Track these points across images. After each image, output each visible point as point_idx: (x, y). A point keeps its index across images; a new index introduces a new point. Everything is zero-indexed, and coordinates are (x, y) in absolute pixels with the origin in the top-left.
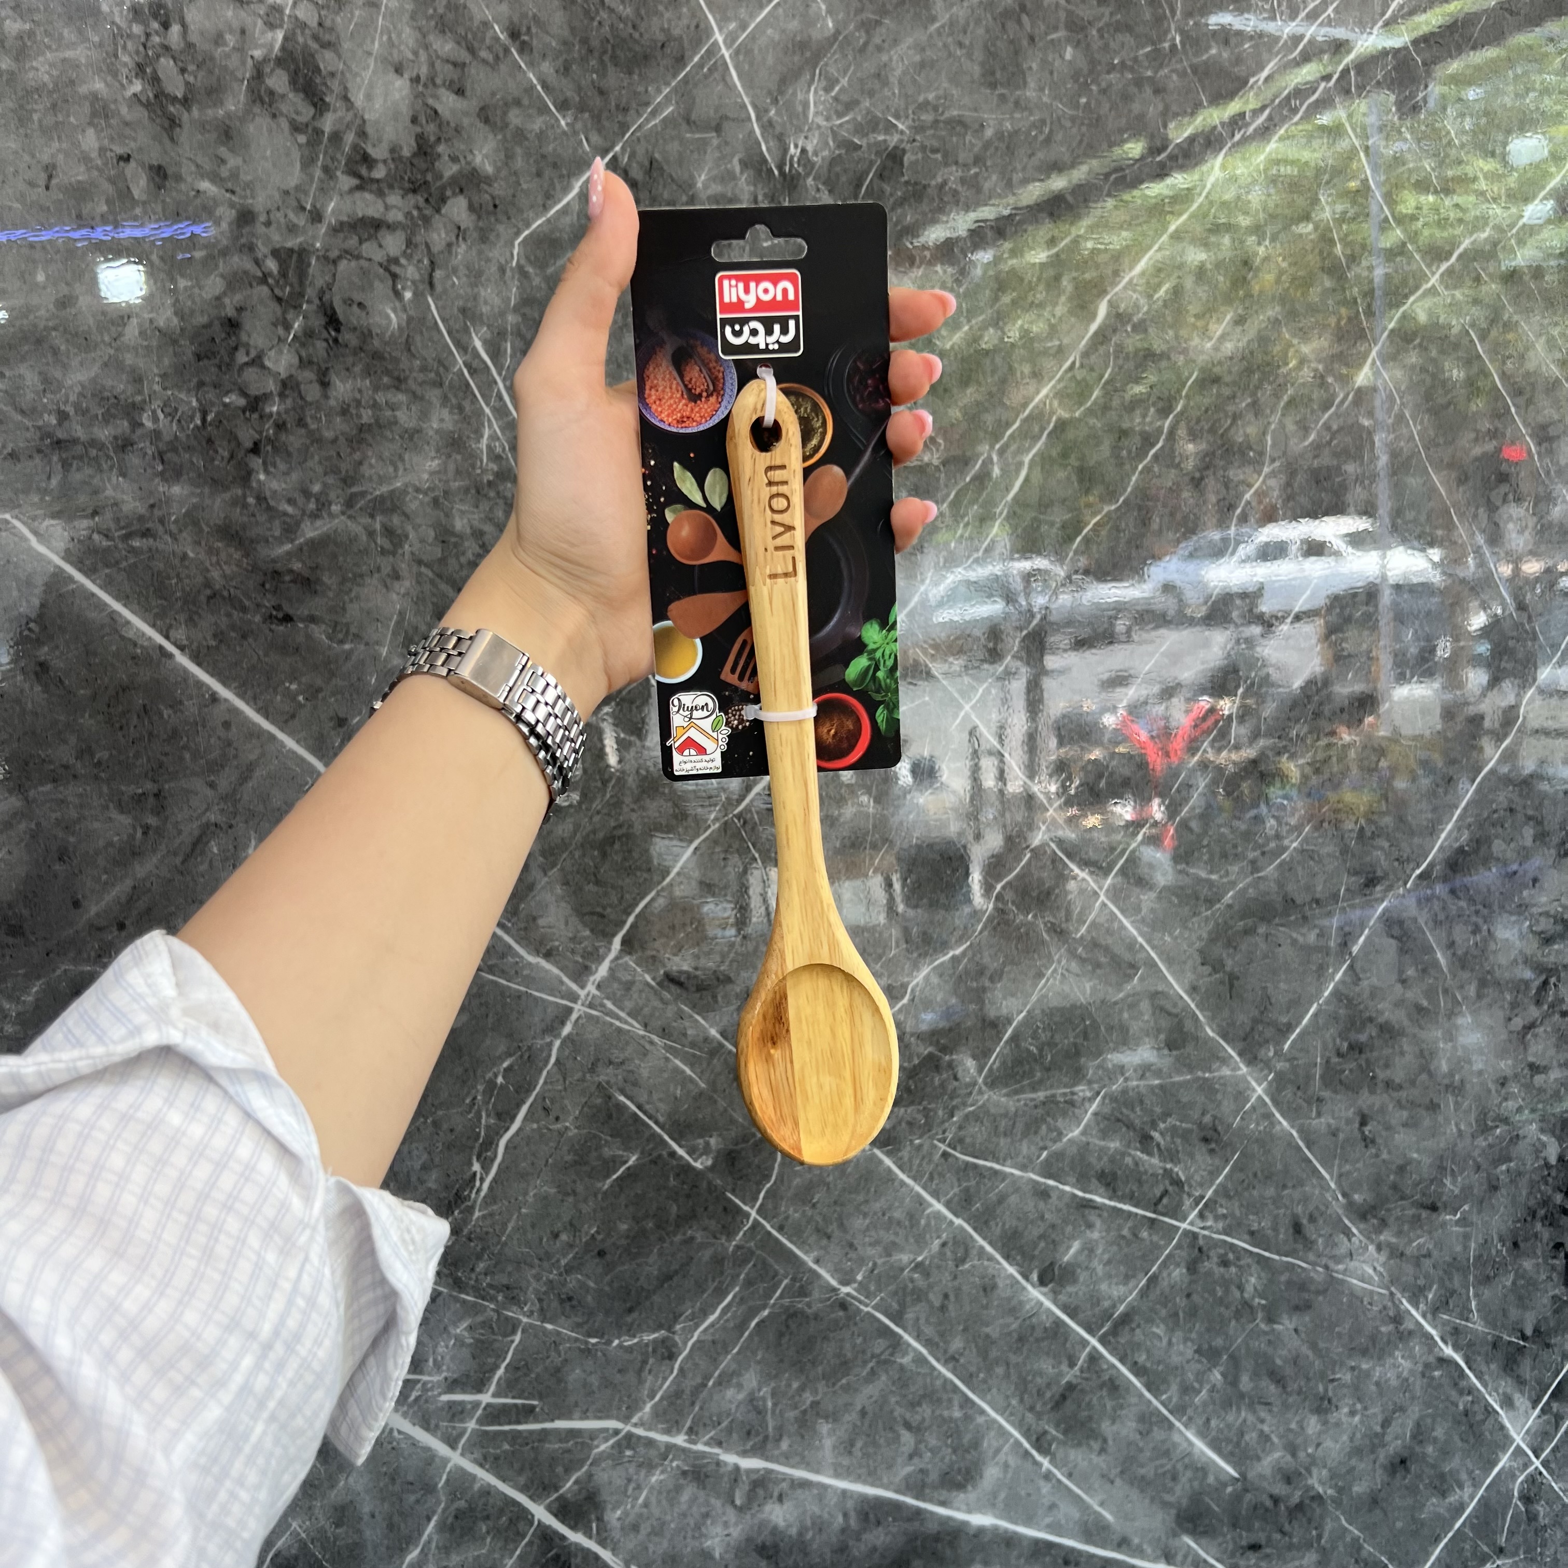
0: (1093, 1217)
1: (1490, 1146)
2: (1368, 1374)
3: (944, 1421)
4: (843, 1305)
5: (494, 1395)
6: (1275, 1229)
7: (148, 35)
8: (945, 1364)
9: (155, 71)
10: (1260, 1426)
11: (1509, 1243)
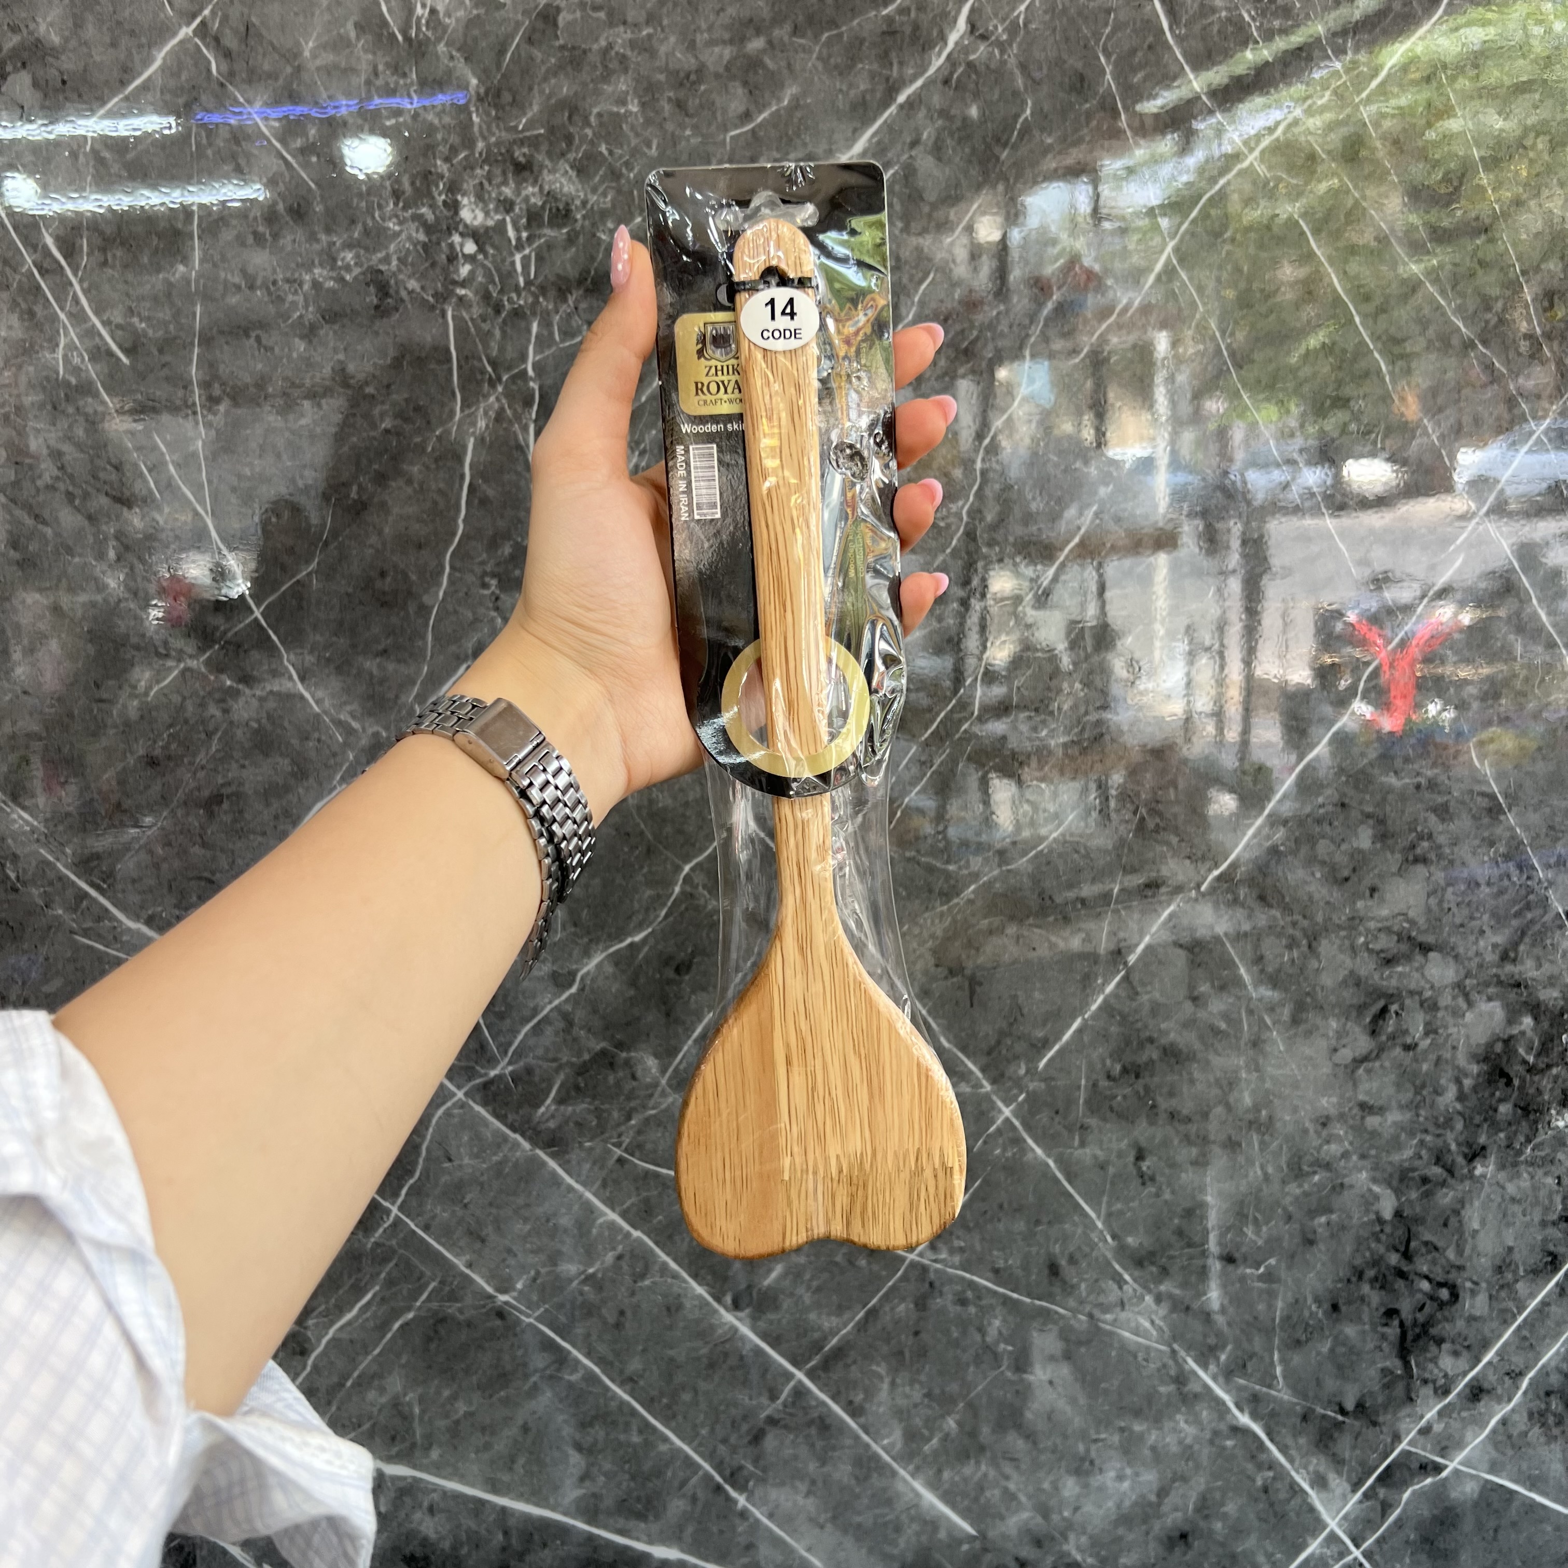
1: (1306, 1194)
2: (1141, 1437)
3: (620, 1445)
4: (500, 1314)
6: (1026, 1267)
8: (621, 1385)
10: (1004, 1483)
11: (1327, 1306)
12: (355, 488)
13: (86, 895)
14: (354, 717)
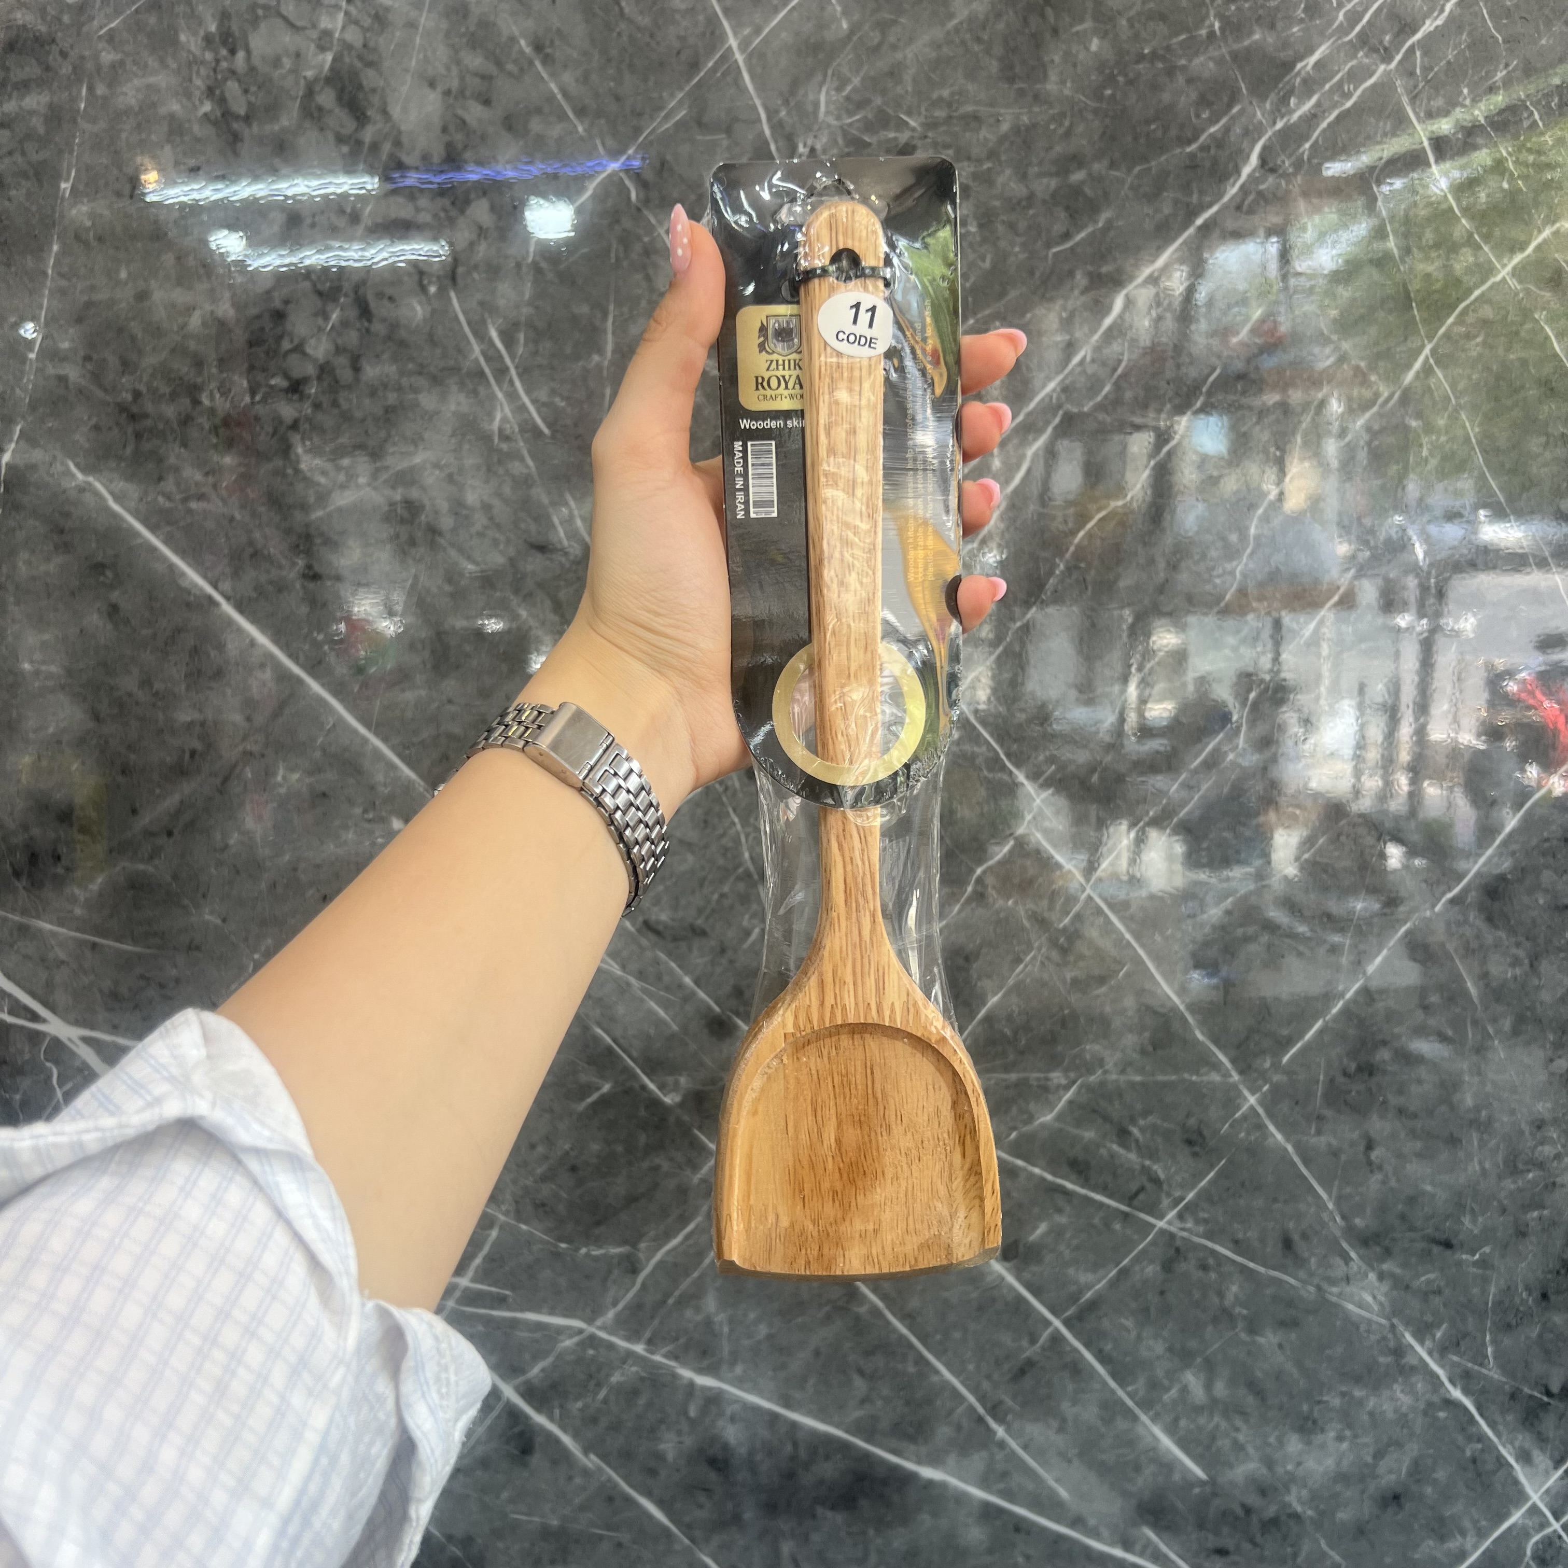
0: (1060, 1201)
1: (1520, 1190)
3: (898, 1373)
5: (473, 1280)
6: (1262, 1241)
7: (217, 61)
8: (901, 1320)
9: (222, 93)
10: (1234, 1434)
11: (1537, 1294)
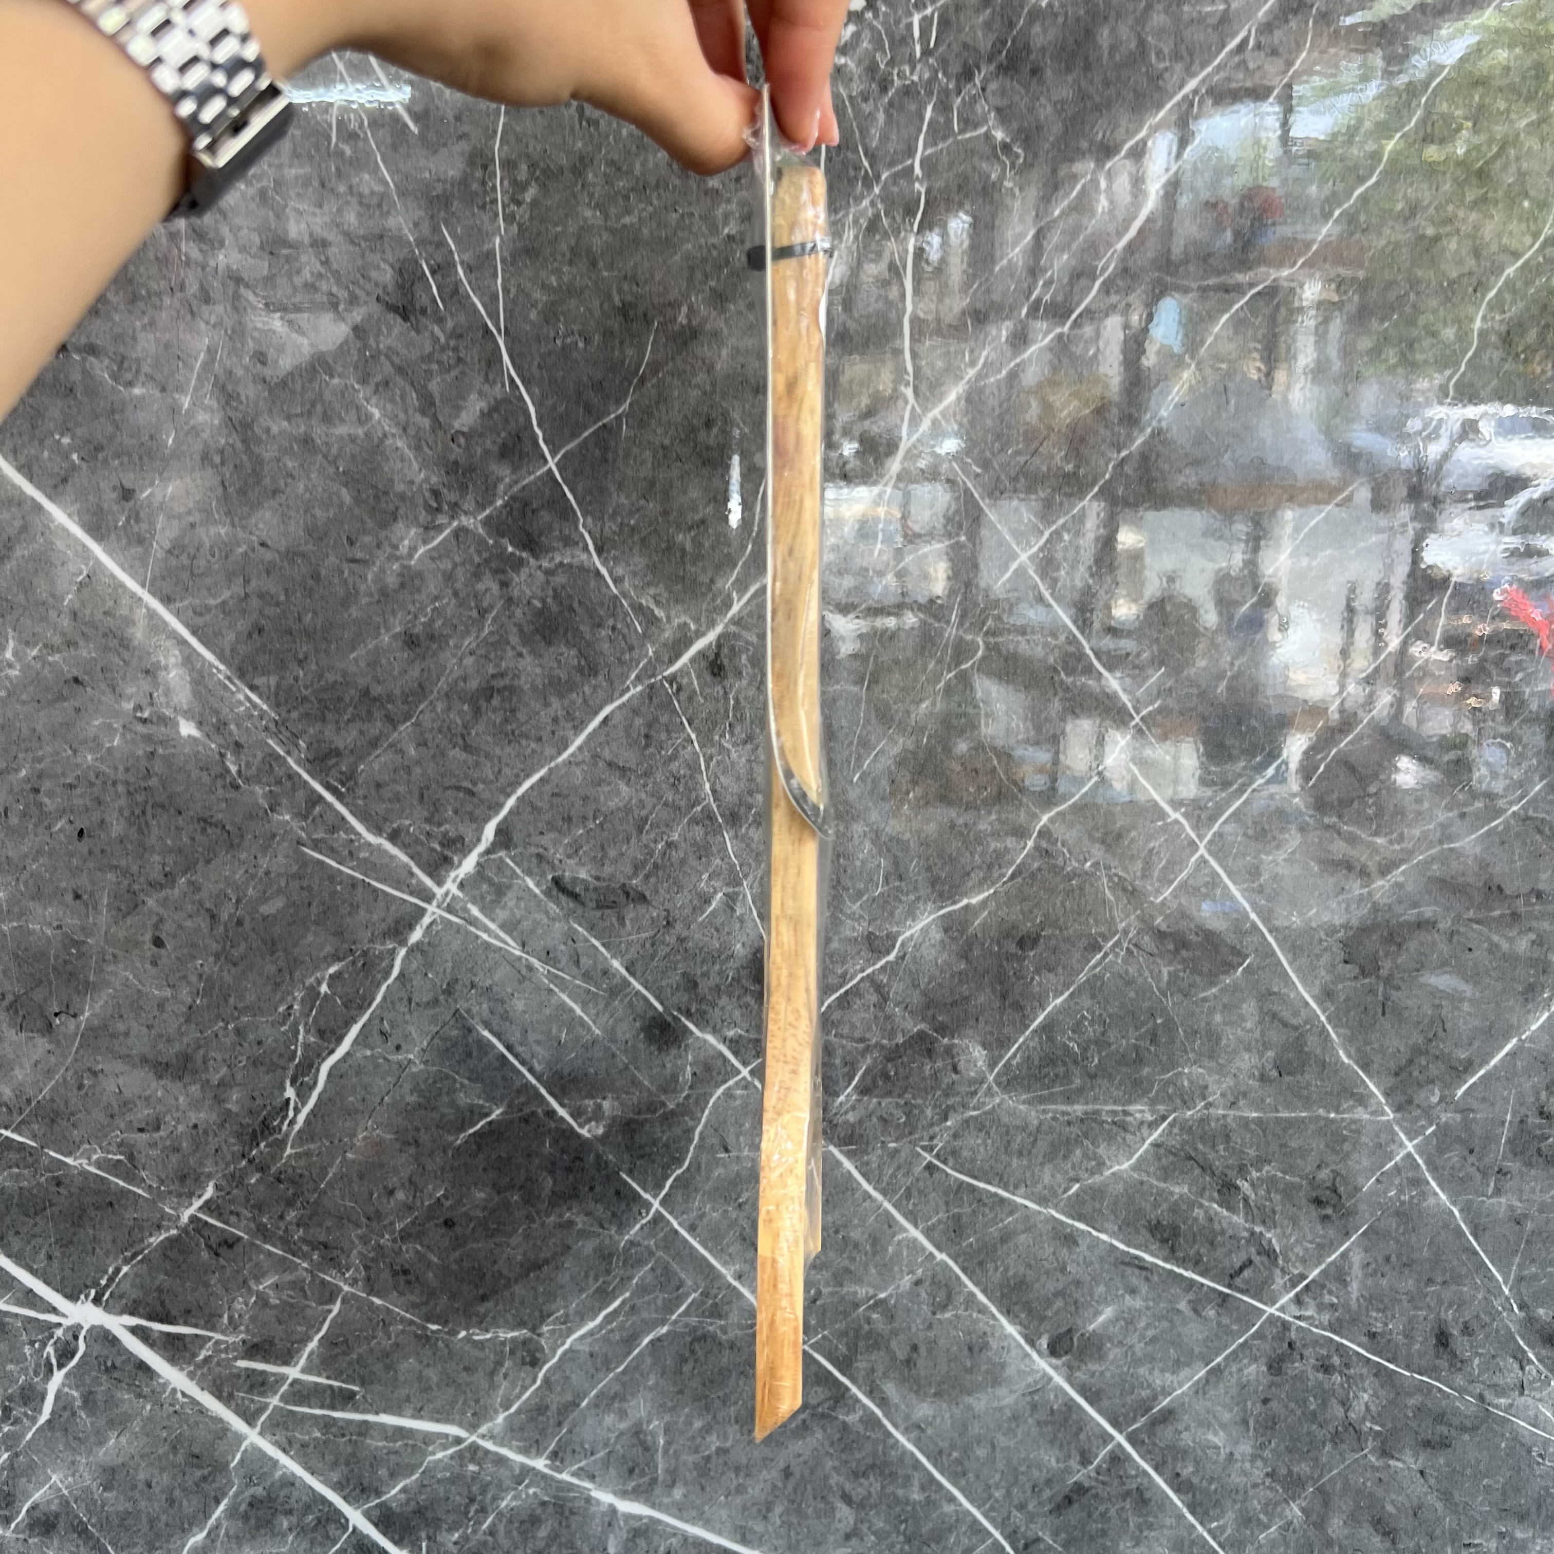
0: (1134, 1278)
3: (897, 1500)
5: (303, 1371)
6: (1408, 1335)
8: (906, 1432)
12: (684, 309)
13: (321, 798)
14: (658, 603)
